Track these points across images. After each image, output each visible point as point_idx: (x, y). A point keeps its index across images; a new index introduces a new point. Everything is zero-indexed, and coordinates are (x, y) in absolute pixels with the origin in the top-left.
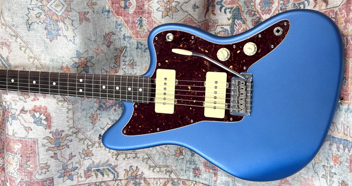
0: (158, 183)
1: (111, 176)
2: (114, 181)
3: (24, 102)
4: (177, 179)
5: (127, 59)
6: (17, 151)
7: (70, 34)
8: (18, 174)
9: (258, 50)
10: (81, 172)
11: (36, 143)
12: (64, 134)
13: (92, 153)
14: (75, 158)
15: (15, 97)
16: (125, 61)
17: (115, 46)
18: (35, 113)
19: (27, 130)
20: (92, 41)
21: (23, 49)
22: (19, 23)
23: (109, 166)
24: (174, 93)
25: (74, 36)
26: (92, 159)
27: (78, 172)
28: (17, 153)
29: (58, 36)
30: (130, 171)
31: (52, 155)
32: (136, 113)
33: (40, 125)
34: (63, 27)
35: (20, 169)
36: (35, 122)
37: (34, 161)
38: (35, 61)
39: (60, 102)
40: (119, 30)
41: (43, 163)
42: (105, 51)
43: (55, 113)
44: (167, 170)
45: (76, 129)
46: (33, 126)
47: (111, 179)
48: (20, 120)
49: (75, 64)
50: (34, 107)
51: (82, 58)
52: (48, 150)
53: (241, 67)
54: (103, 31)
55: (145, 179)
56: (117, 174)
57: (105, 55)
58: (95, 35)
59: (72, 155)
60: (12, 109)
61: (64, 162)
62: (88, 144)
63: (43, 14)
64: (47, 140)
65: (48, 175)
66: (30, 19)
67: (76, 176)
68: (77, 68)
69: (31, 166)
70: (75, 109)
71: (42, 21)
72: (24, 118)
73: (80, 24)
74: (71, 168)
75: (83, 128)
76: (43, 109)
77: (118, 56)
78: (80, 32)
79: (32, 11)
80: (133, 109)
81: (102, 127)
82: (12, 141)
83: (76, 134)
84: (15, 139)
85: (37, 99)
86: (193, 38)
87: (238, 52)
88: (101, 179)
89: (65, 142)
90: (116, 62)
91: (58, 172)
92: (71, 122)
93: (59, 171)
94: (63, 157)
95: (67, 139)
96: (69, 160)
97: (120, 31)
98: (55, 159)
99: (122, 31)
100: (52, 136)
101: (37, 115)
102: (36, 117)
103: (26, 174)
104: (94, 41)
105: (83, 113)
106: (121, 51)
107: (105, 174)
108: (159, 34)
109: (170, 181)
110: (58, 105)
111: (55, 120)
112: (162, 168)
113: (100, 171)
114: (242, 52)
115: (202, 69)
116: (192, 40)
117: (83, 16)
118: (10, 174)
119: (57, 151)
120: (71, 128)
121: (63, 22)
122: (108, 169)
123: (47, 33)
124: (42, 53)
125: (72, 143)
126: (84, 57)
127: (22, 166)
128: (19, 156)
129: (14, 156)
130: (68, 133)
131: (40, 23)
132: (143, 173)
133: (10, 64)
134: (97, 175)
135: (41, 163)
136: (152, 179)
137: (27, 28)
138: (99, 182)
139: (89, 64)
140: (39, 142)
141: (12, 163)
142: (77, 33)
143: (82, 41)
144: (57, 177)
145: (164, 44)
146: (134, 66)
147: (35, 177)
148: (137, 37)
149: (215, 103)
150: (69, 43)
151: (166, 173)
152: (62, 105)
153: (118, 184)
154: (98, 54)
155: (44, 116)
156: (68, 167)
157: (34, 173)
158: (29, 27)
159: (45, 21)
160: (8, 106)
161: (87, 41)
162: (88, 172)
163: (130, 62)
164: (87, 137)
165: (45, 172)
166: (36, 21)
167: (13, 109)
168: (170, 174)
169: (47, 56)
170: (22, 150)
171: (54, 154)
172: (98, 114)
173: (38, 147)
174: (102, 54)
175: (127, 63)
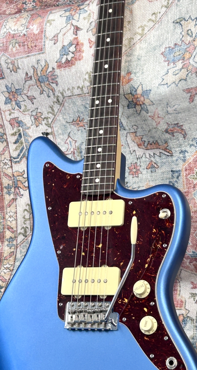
0: (11, 218)
1: (15, 154)
2: (10, 159)
3: (88, 29)
4: (17, 245)
5: (157, 159)
6: (30, 28)
7: (171, 78)
8: (5, 33)
9: (147, 336)
10: (16, 114)
11: (40, 52)
12: (54, 85)
13: (39, 125)
14: (31, 103)
15: (93, 16)
16: (155, 155)
17: (170, 141)
18: (74, 46)
19: (54, 38)
20: (166, 108)
21: (153, 18)
22: (181, 8)
23: (26, 150)
24: (92, 225)
25: (167, 84)
26: (32, 125)
27: (15, 109)
28: (28, 28)
29: (167, 62)
30: (23, 179)
31: (28, 74)
32: (70, 177)
33: (60, 55)
34: (177, 68)
35: (10, 35)
36: (63, 47)
37: (20, 52)
38: (139, 36)
39: (89, 76)
40: (191, 143)
41: (19, 63)
42: (160, 127)
43: (76, 71)
44: (27, 229)
45: (63, 101)
46: (59, 45)
47: (11, 154)
48: (65, 27)
49: (134, 90)
50: (82, 43)
51: (143, 98)
52: (33, 67)
53: (126, 314)
54: (185, 122)
55: (14, 200)
56: (18, 161)
57: (155, 128)
58: (175, 112)
59: (33, 100)
60: (79, 14)
61: (23, 90)
62: (49, 119)
63: (191, 39)
64: (45, 66)
65: (7, 72)
66: (186, 22)
67: (10, 108)
68: (131, 93)
69: (14, 49)
70: (83, 96)
71: (183, 39)
72: (68, 33)
73: (184, 91)
74: (18, 99)
75: (65, 109)
76: (80, 56)
77: (159, 145)
78: (174, 91)
79: (194, 24)
80: (75, 174)
81: (71, 135)
82: (42, 20)
83: (57, 102)
84: (44, 24)
85: (91, 46)
86: (164, 245)
87: (146, 309)
88: (10, 141)
89: (46, 89)
90: (151, 144)
91: (12, 83)
92: (68, 93)
93: (13, 85)
94: (29, 87)
95: (49, 90)
96: (27, 96)
97: (190, 145)
98: (25, 79)
99: (190, 147)
100: (49, 71)
101: (72, 49)
102: (69, 48)
103: (5, 44)
104: (168, 112)
105: (82, 107)
106: (165, 150)
107: (17, 145)
108: (169, 199)
109: (14, 234)
110: (85, 74)
111: (68, 72)
112: (29, 221)
113: (19, 138)
114: (145, 314)
115: (123, 261)
116: (162, 246)
117: (195, 93)
118: (5, 24)
119: (34, 80)
120: (62, 94)
121: (183, 68)
122: (23, 149)
123: (171, 47)
124: (148, 44)
125: (47, 97)
126: (144, 100)
127: (13, 38)
128: (24, 32)
129: (25, 25)
130: (56, 91)
131: (182, 36)
132: (22, 196)
133: (135, 3)
134: (15, 135)
135: (18, 61)
136: (15, 210)
137: (176, 19)
138: (7, 139)
139: (138, 108)
140: (41, 55)
141: (17, 25)
142: (171, 88)
143: (164, 96)
144: (6, 84)
145: (156, 207)
146: (150, 169)
147: (2, 56)
148: (186, 170)
149: (80, 281)
150: (160, 78)
151: (23, 228)
152: (85, 79)
153: (6, 164)
154: (153, 118)
155: (71, 58)
156: (19, 96)
157: (6, 54)
158: (177, 23)
159: (183, 42)
160: (83, 9)
161: (166, 102)
162: (17, 122)
163: (155, 163)
164: (56, 116)
165: (9, 68)
166: (184, 31)
167: (79, 17)
168: (23, 234)
169: (144, 51)
170: (31, 35)
171: (30, 76)
172: (84, 127)
173: (35, 55)
174: (154, 124)
175: (152, 159)
